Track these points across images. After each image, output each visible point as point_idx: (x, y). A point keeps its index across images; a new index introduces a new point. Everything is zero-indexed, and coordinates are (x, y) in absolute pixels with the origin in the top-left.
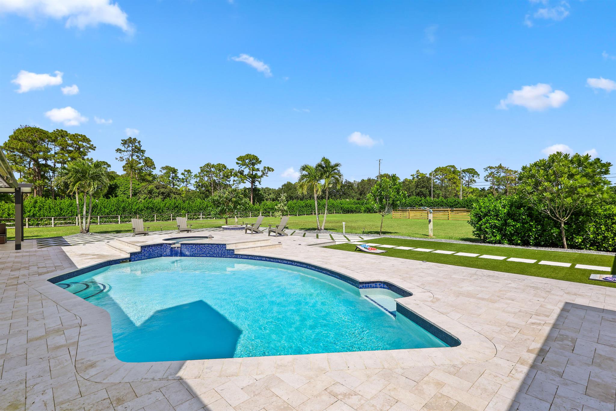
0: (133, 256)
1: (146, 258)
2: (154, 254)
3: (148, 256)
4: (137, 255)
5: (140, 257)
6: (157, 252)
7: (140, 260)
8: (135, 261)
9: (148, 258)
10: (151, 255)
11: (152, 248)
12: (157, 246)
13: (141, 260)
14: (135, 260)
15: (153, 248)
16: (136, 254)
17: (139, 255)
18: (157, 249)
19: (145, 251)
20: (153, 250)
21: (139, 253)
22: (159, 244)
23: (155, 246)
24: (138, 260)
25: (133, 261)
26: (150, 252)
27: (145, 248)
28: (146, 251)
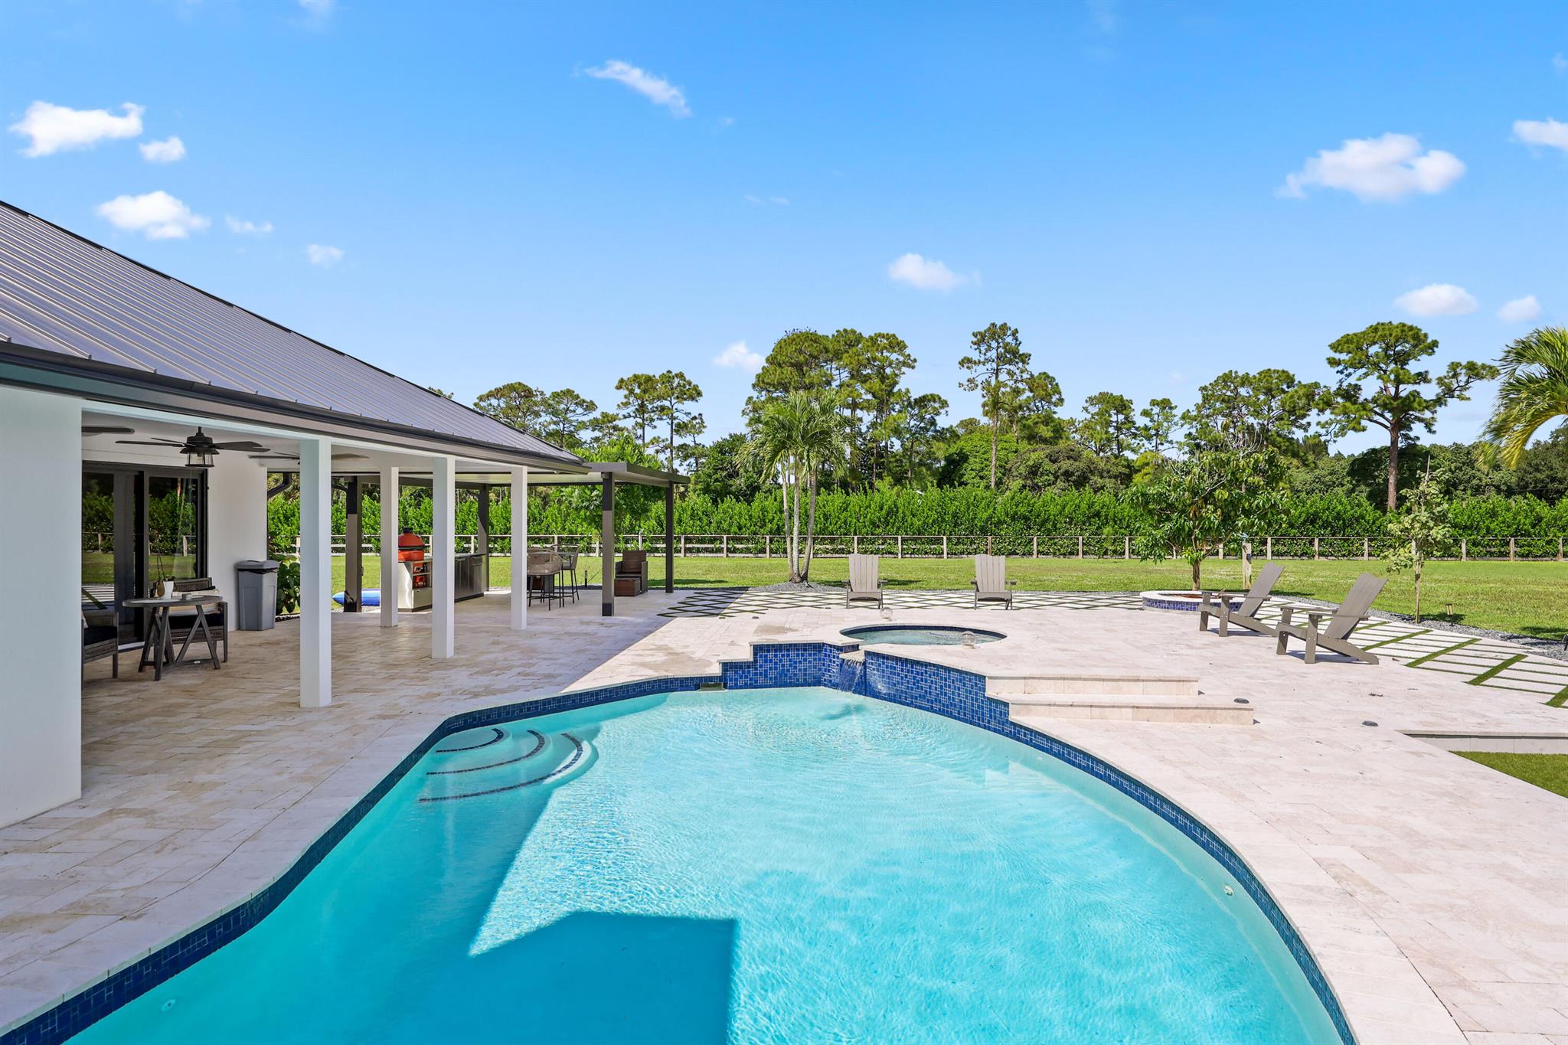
0: (731, 674)
1: (769, 682)
2: (795, 675)
3: (776, 678)
4: (744, 672)
5: (751, 679)
6: (805, 670)
7: (751, 686)
8: (736, 687)
9: (776, 685)
10: (785, 676)
11: (788, 655)
12: (805, 650)
13: (756, 687)
14: (736, 684)
15: (793, 654)
16: (741, 667)
17: (749, 672)
18: (805, 660)
19: (766, 661)
20: (790, 660)
21: (749, 667)
22: (810, 644)
23: (798, 650)
24: (746, 686)
25: (731, 688)
26: (783, 666)
27: (768, 651)
28: (771, 661)
